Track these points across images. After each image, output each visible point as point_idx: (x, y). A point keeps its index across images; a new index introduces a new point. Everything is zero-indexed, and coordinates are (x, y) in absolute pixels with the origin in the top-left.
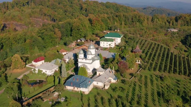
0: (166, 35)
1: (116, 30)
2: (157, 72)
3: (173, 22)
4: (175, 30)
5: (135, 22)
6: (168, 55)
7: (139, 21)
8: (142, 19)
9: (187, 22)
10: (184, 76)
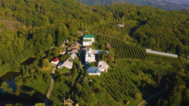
0: (118, 30)
1: (85, 31)
2: (125, 59)
3: (118, 18)
4: (123, 26)
5: (93, 21)
6: (126, 46)
7: (96, 20)
8: (98, 18)
9: (128, 17)
10: (140, 60)
